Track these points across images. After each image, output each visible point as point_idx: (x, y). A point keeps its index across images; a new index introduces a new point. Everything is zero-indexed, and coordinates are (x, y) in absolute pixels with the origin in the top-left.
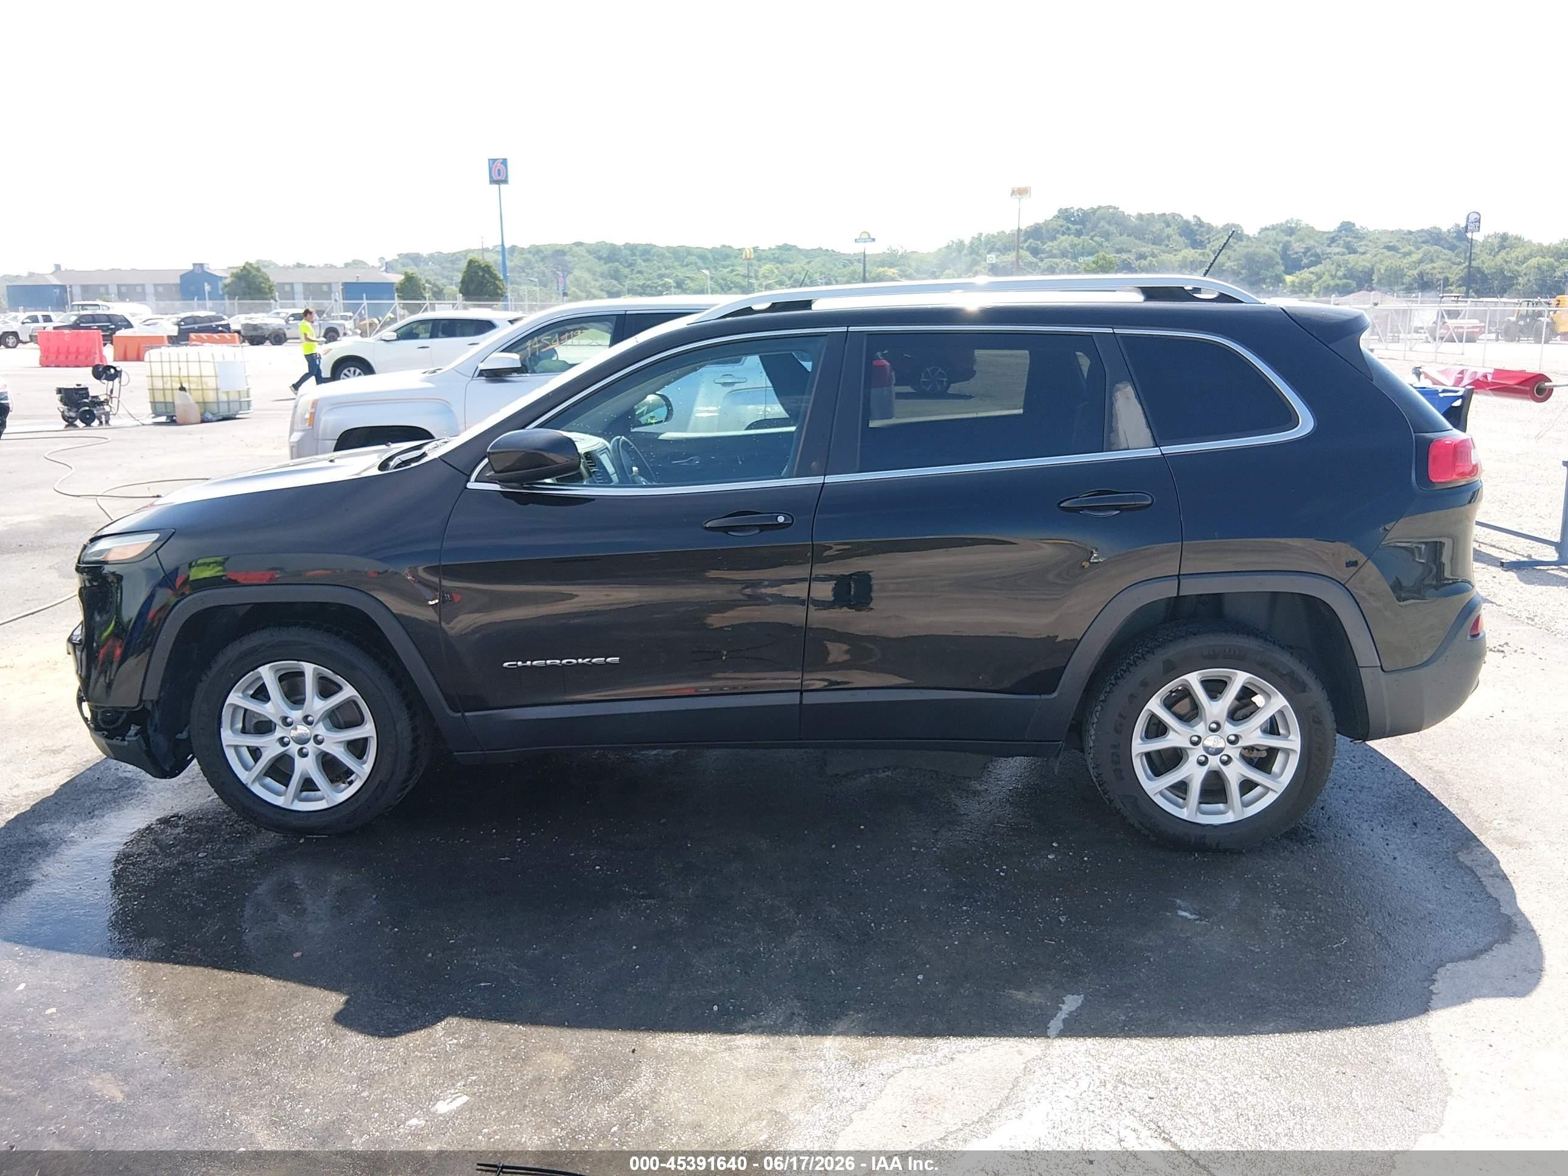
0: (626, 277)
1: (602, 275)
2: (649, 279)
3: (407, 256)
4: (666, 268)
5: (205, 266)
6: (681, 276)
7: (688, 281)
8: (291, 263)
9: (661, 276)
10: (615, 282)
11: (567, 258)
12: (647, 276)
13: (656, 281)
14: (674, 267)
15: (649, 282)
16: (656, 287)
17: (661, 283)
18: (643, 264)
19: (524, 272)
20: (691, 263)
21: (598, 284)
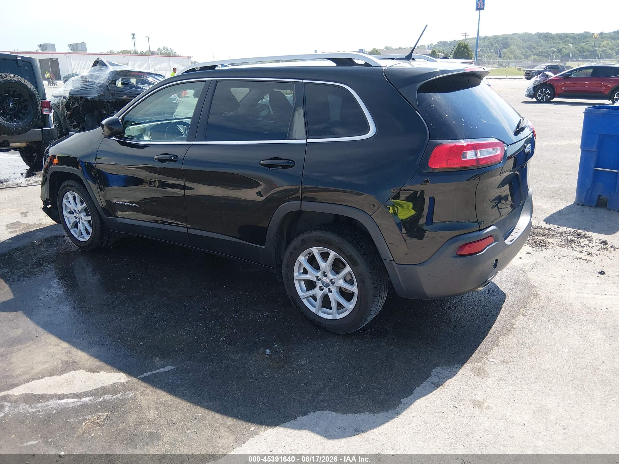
0: (534, 48)
1: (523, 48)
2: (545, 49)
3: (441, 42)
4: (554, 44)
5: (364, 50)
6: (561, 47)
7: (564, 49)
8: (397, 47)
9: (551, 47)
10: (529, 51)
11: (509, 40)
12: (544, 47)
13: (548, 49)
14: (558, 43)
15: (545, 50)
16: (547, 53)
17: (550, 50)
18: (543, 42)
19: (488, 47)
20: (567, 41)
21: (520, 52)
